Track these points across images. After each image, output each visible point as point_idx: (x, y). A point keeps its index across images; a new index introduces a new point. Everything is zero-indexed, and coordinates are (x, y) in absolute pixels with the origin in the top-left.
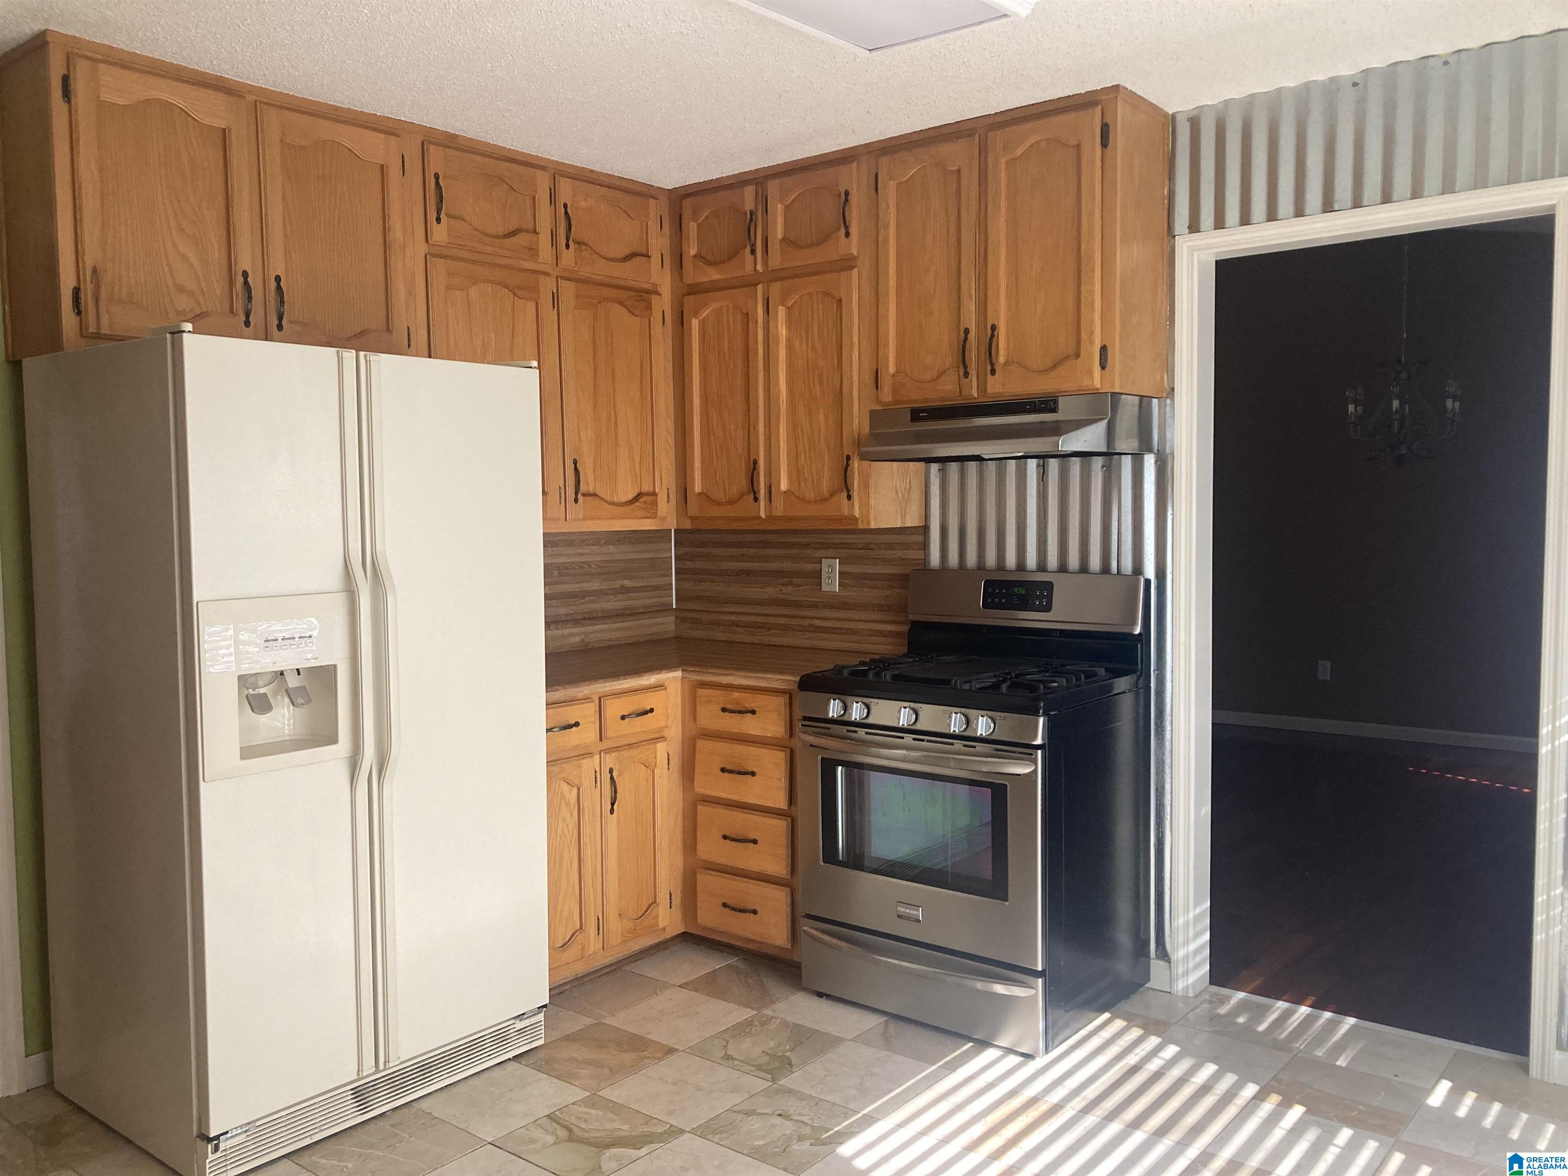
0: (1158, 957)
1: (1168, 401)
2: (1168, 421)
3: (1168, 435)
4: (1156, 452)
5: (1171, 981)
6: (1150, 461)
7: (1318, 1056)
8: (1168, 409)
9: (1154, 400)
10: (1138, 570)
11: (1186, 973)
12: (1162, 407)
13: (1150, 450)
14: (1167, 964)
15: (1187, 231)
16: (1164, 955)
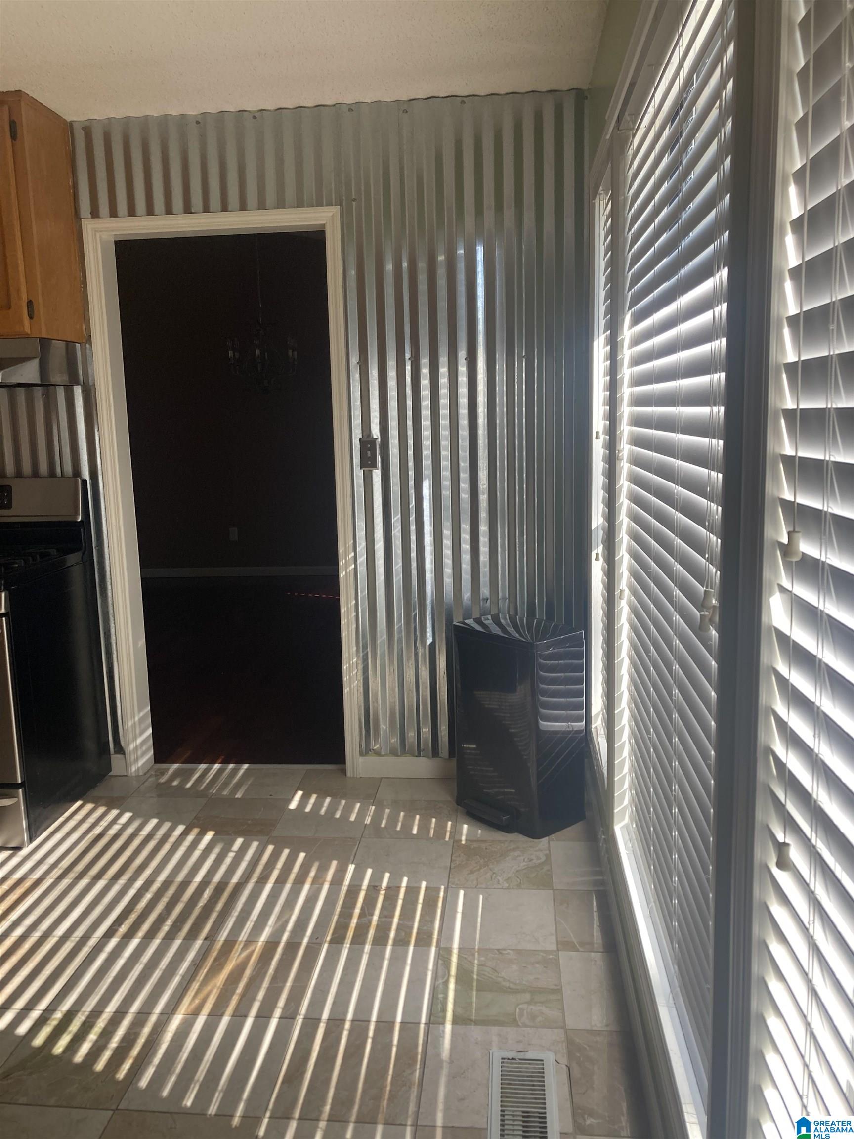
0: (116, 753)
1: (88, 346)
2: (89, 359)
3: (90, 371)
4: (82, 384)
5: (127, 767)
6: (78, 391)
7: (224, 795)
8: (88, 351)
9: (77, 344)
10: (77, 472)
11: (137, 760)
12: (83, 350)
13: (78, 383)
14: (122, 756)
15: (90, 215)
16: (120, 750)
